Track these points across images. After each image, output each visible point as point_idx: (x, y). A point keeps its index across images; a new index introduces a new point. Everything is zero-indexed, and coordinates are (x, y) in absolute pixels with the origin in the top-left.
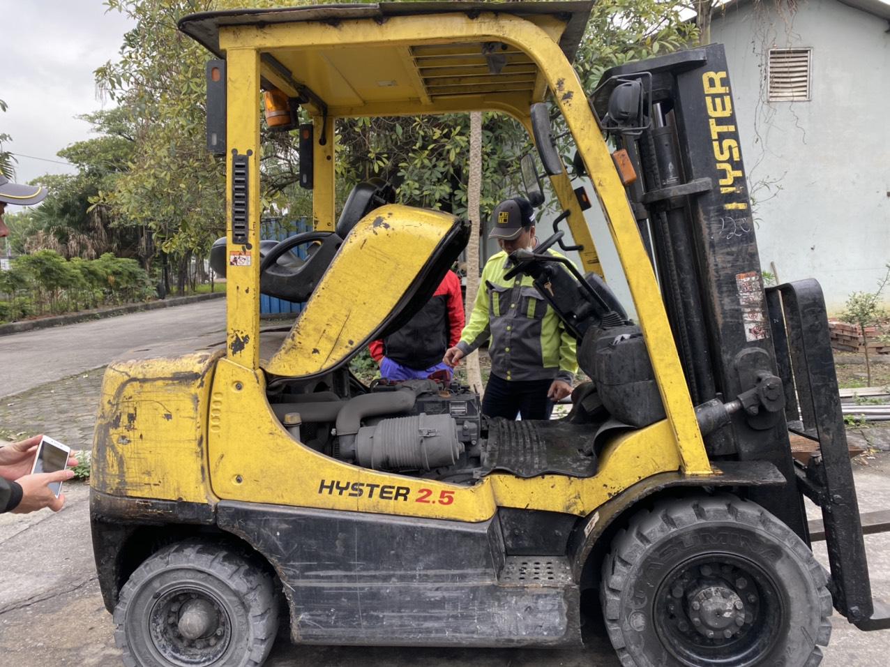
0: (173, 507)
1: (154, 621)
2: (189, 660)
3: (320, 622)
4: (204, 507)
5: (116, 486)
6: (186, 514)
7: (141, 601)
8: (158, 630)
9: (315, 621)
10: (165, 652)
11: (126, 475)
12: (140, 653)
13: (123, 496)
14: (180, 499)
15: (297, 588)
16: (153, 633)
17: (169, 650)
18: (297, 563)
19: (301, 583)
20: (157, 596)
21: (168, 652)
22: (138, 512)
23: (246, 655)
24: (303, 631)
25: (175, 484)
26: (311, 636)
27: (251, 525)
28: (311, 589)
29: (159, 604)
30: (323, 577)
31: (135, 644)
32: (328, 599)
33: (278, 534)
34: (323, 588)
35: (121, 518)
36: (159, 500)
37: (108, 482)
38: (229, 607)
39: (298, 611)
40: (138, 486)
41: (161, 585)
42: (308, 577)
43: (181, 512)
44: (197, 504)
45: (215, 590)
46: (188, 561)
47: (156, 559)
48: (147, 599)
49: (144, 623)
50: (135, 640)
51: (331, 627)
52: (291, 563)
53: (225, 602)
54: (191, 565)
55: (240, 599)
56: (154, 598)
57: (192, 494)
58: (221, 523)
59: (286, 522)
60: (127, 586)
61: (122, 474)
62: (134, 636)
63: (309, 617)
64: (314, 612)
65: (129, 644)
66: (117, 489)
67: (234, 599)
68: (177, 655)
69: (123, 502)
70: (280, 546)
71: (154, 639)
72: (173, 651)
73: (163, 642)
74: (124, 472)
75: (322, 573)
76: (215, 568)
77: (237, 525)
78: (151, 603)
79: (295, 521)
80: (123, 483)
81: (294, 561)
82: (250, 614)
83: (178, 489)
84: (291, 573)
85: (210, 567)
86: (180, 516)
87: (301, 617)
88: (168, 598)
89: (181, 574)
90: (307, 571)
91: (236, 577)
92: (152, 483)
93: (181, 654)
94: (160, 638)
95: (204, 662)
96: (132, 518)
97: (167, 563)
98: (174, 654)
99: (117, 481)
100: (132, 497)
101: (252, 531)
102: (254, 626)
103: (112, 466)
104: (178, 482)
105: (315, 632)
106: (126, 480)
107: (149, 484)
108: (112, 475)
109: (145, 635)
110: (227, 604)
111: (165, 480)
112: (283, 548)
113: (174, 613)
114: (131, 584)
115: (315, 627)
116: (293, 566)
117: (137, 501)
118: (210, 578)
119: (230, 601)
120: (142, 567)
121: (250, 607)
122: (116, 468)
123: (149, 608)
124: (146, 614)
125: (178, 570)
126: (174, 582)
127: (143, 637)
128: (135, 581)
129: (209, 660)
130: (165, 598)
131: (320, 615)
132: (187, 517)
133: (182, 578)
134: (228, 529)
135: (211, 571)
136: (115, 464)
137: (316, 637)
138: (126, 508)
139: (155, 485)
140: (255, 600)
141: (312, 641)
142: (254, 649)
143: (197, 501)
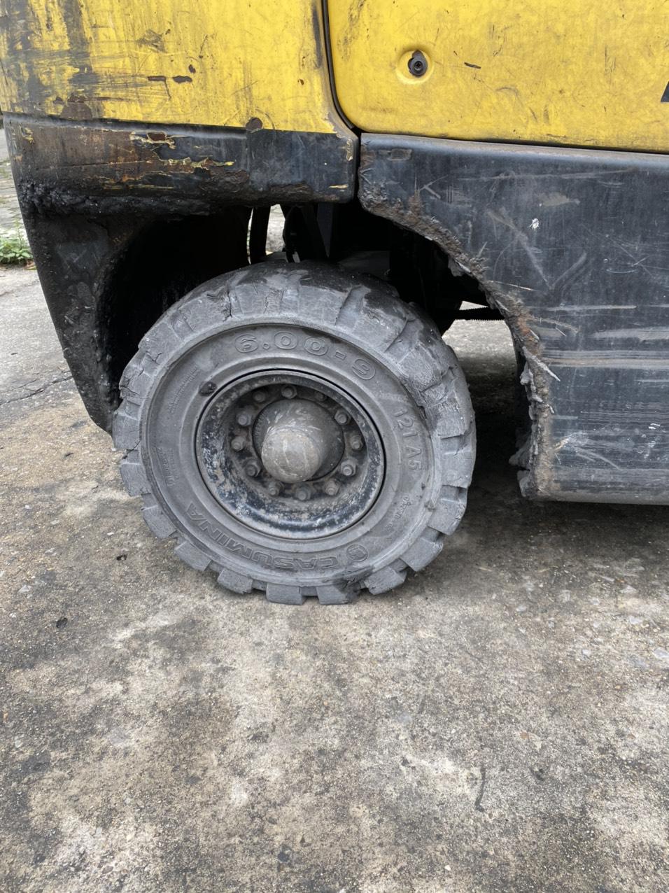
0: (234, 150)
1: (205, 444)
2: (285, 522)
3: (613, 454)
4: (326, 145)
5: (69, 88)
6: (274, 171)
7: (170, 401)
8: (216, 463)
9: (602, 452)
10: (235, 506)
11: (94, 52)
12: (180, 507)
13: (94, 121)
14: (255, 122)
15: (565, 373)
16: (206, 470)
17: (243, 502)
18: (577, 308)
19: (580, 360)
20: (208, 390)
21: (240, 506)
22: (139, 170)
23: (421, 519)
24: (565, 474)
25: (238, 74)
26: (582, 485)
27: (459, 200)
28: (607, 374)
29: (214, 409)
30: (645, 345)
31: (169, 490)
32: (647, 401)
33: (535, 224)
34: (640, 373)
35: (97, 191)
36: (194, 128)
37: (44, 79)
38: (381, 417)
39: (559, 429)
40: (130, 84)
41: (216, 366)
42: (602, 345)
43: (260, 165)
44: (305, 137)
45: (349, 377)
46: (282, 307)
47: (199, 300)
48: (185, 396)
49: (183, 447)
50: (166, 481)
51: (641, 465)
52: (562, 307)
53: (374, 407)
54: (289, 316)
55: (411, 398)
56: (203, 393)
57: (289, 104)
58: (369, 196)
59: (565, 188)
60: (134, 367)
61: (79, 48)
62: (164, 474)
63: (587, 441)
64: (604, 431)
65: (155, 489)
66: (73, 98)
67: (397, 398)
68: (261, 513)
69: (94, 141)
70: (535, 260)
71: (209, 480)
72: (252, 504)
73: (228, 487)
74: (84, 42)
75: (642, 335)
76: (350, 324)
77: (415, 201)
78: (195, 404)
79: (592, 183)
80: (86, 77)
81: (571, 301)
82: (437, 435)
83: (248, 89)
84: (555, 334)
85: (338, 320)
86: (257, 176)
87: (566, 441)
88: (234, 396)
89: (263, 338)
90: (603, 329)
91: (402, 347)
92: (170, 74)
93: (268, 511)
94: (222, 479)
95: (321, 527)
96: (126, 190)
97: (229, 311)
98: (253, 510)
99: (70, 71)
100: (116, 123)
101: (459, 218)
102: (443, 459)
103: (49, 26)
104: (246, 70)
105: (596, 475)
106: (96, 67)
107: (161, 78)
108: (52, 55)
109: (190, 475)
110: (377, 410)
111: (208, 62)
112: (545, 265)
113: (245, 428)
114: (144, 361)
115: (598, 464)
116: (564, 316)
117: (134, 135)
118: (338, 349)
119: (386, 403)
120: (165, 320)
121: (437, 416)
122: (60, 28)
123: (190, 417)
124: (187, 430)
125: (254, 327)
126: (248, 358)
127: (183, 476)
128: (154, 354)
129: (332, 524)
130: (227, 395)
131: (616, 439)
132: (277, 179)
133: (266, 349)
134: (390, 213)
135: (342, 330)
136: (57, 18)
137: (596, 487)
138: (107, 157)
139: (179, 79)
140: (452, 400)
141: (582, 495)
142: (442, 508)
143: (303, 129)
